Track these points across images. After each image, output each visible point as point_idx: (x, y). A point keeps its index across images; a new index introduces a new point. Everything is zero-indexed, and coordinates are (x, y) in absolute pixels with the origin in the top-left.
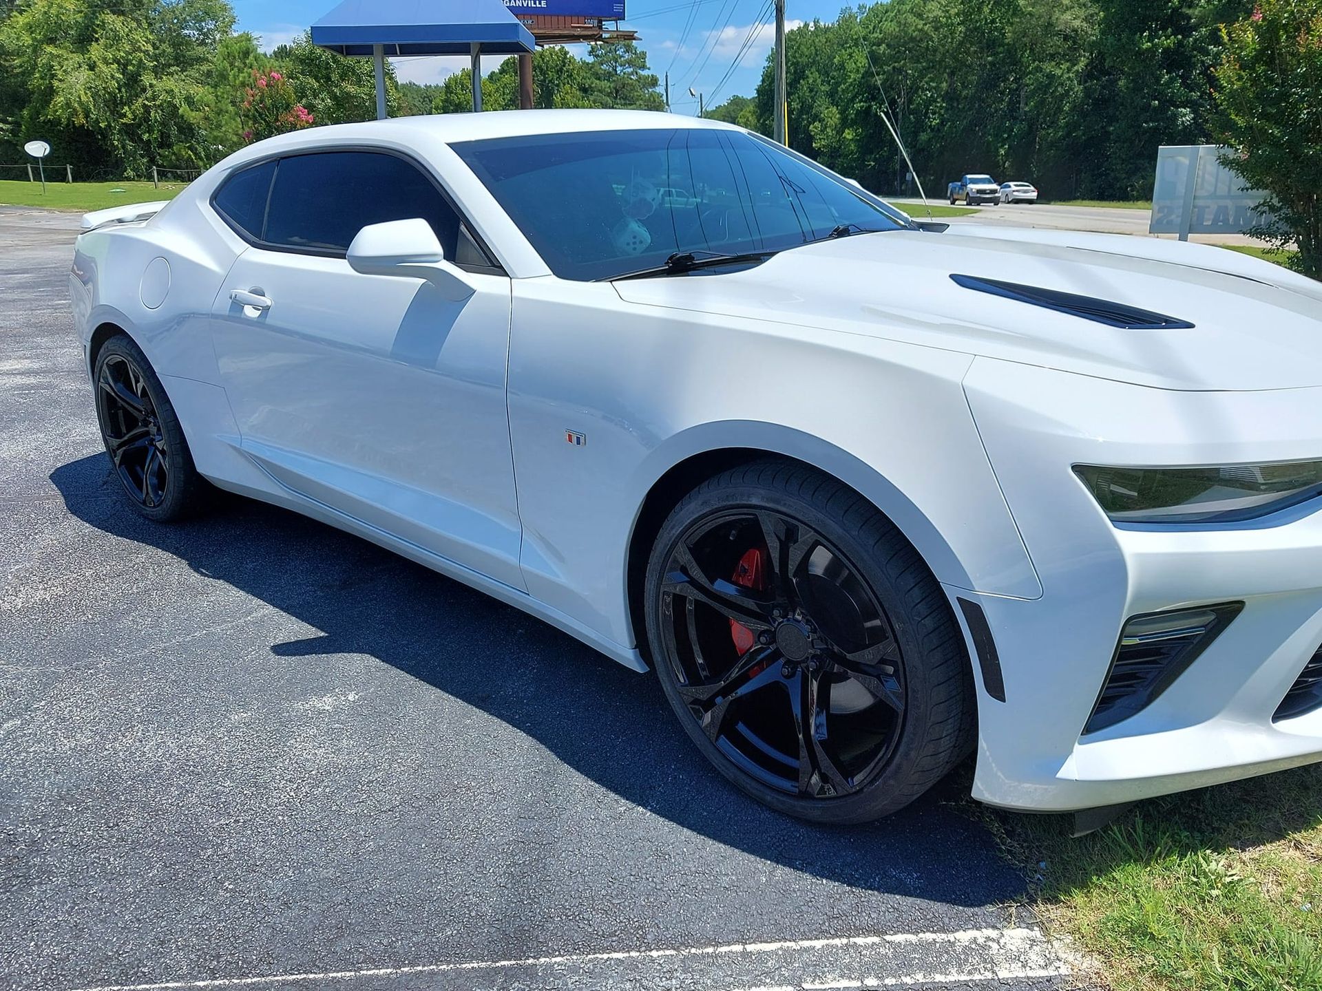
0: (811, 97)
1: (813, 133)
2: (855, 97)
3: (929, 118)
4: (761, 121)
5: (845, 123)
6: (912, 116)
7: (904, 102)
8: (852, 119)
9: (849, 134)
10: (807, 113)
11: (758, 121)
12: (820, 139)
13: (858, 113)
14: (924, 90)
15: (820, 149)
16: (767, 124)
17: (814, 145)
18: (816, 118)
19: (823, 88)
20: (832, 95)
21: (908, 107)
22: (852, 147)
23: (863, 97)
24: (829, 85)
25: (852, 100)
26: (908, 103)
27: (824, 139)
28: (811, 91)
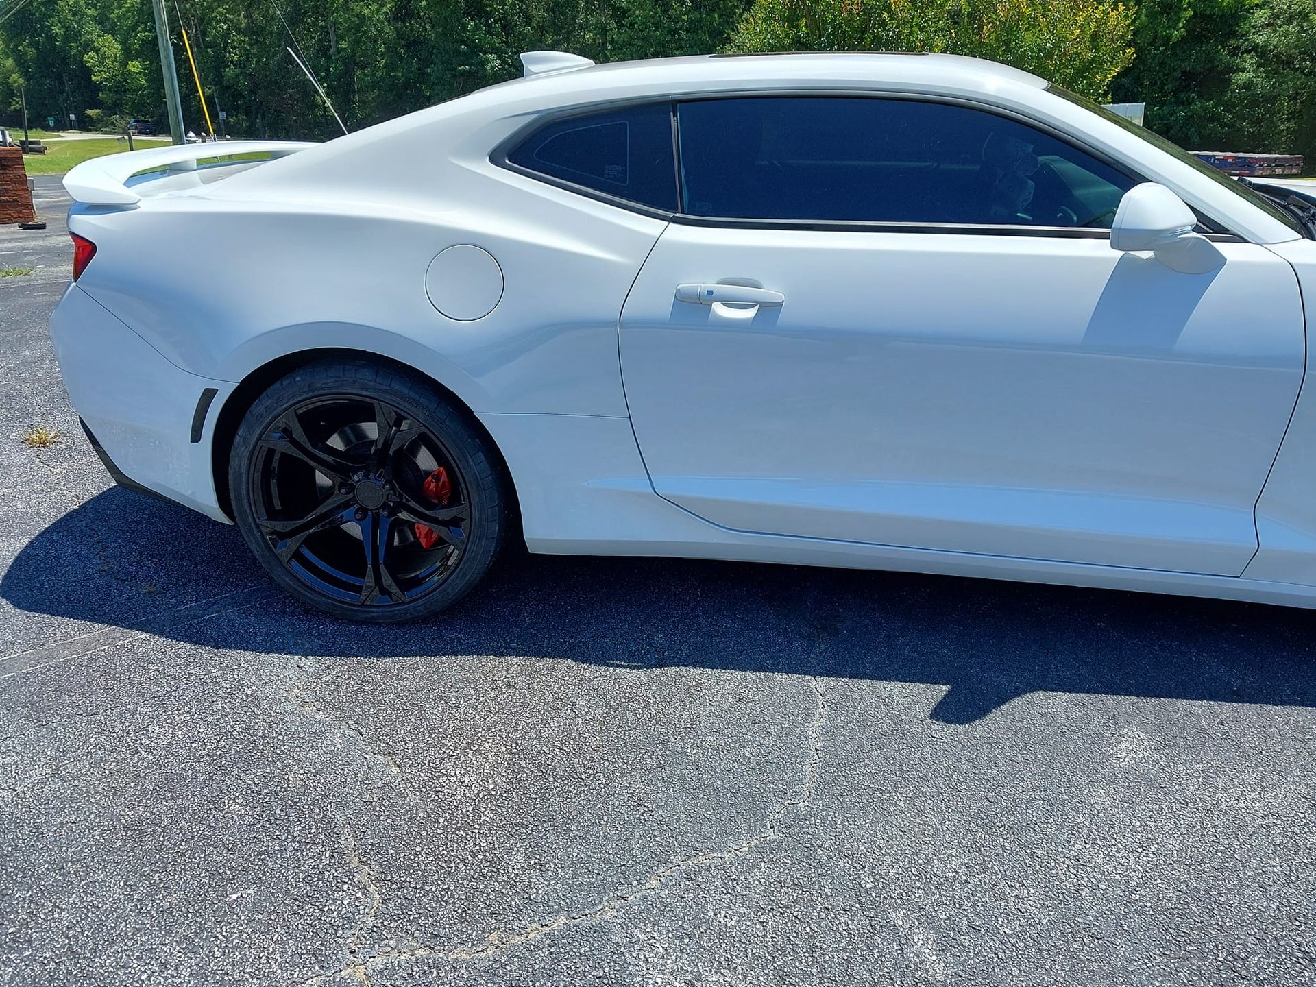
0: (77, 22)
1: (89, 65)
2: (136, 24)
3: (230, 53)
4: (11, 47)
5: (128, 54)
6: (209, 50)
7: (196, 34)
8: (136, 49)
9: (133, 66)
10: (75, 41)
11: (7, 46)
12: (100, 71)
13: (144, 43)
14: (218, 22)
15: (101, 82)
16: (20, 51)
17: (93, 78)
18: (88, 47)
19: (89, 12)
20: (101, 20)
21: (203, 40)
22: (143, 81)
23: (146, 26)
24: (96, 9)
25: (134, 28)
26: (202, 35)
27: (105, 71)
28: (74, 15)
